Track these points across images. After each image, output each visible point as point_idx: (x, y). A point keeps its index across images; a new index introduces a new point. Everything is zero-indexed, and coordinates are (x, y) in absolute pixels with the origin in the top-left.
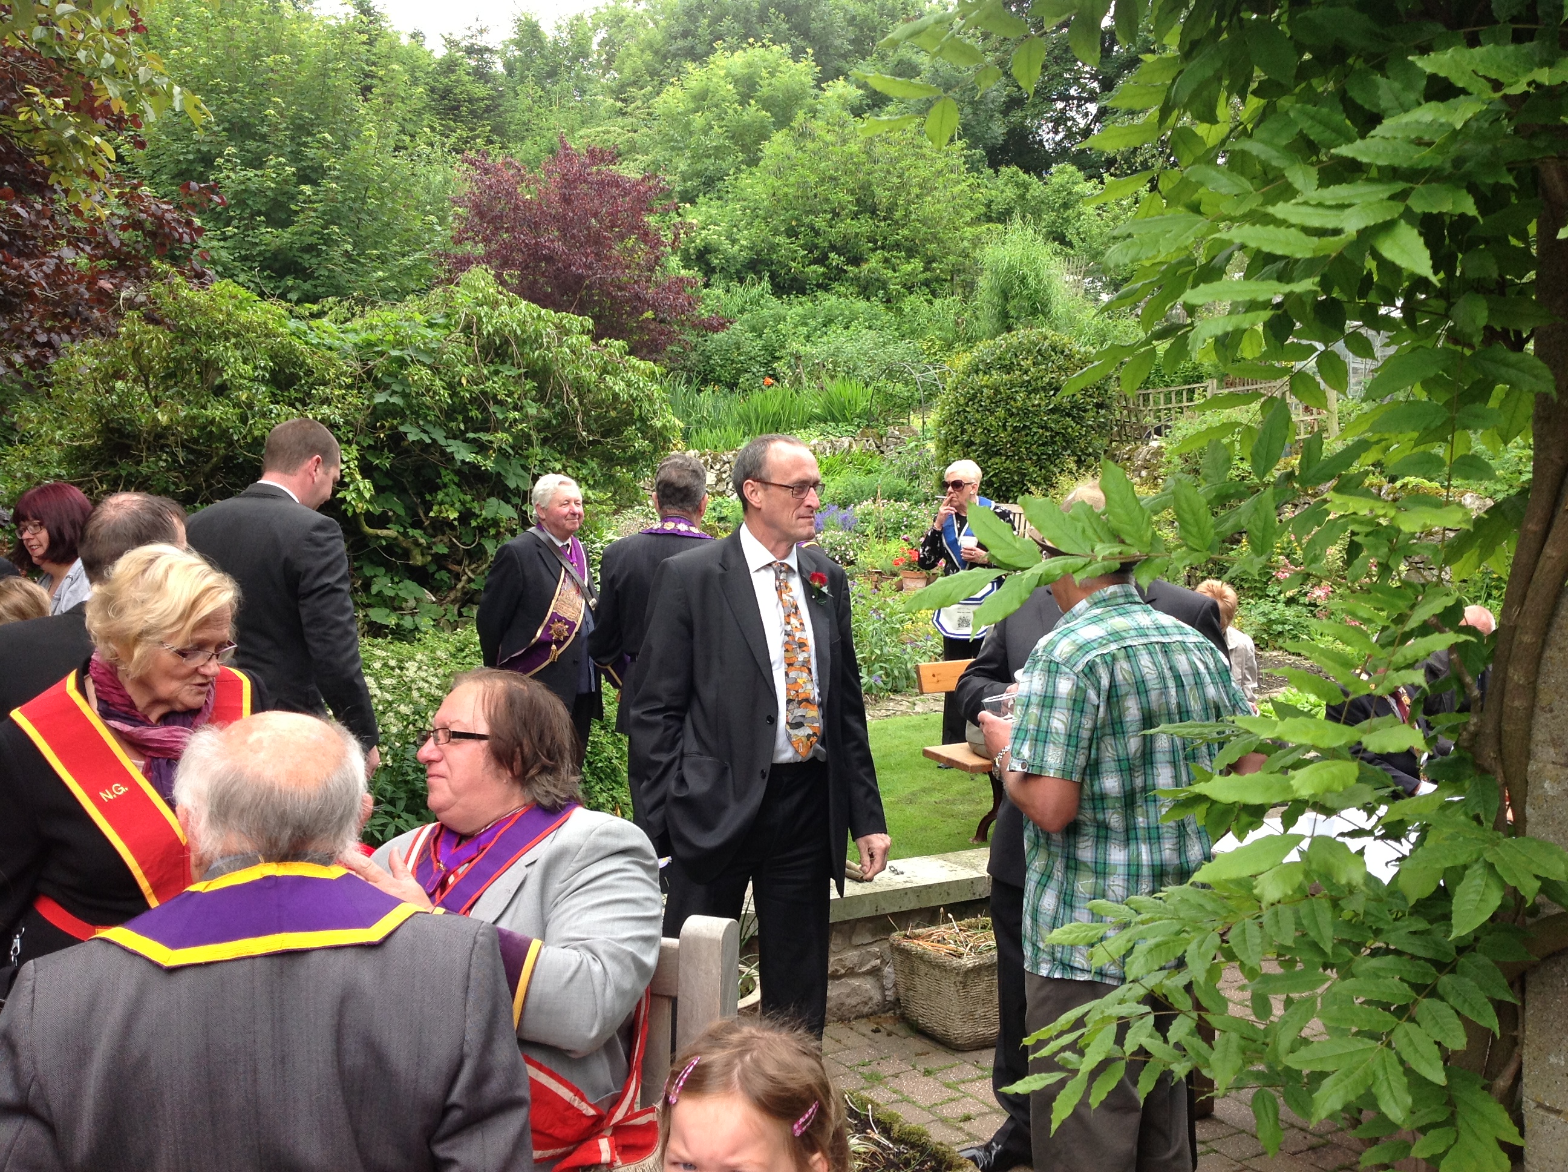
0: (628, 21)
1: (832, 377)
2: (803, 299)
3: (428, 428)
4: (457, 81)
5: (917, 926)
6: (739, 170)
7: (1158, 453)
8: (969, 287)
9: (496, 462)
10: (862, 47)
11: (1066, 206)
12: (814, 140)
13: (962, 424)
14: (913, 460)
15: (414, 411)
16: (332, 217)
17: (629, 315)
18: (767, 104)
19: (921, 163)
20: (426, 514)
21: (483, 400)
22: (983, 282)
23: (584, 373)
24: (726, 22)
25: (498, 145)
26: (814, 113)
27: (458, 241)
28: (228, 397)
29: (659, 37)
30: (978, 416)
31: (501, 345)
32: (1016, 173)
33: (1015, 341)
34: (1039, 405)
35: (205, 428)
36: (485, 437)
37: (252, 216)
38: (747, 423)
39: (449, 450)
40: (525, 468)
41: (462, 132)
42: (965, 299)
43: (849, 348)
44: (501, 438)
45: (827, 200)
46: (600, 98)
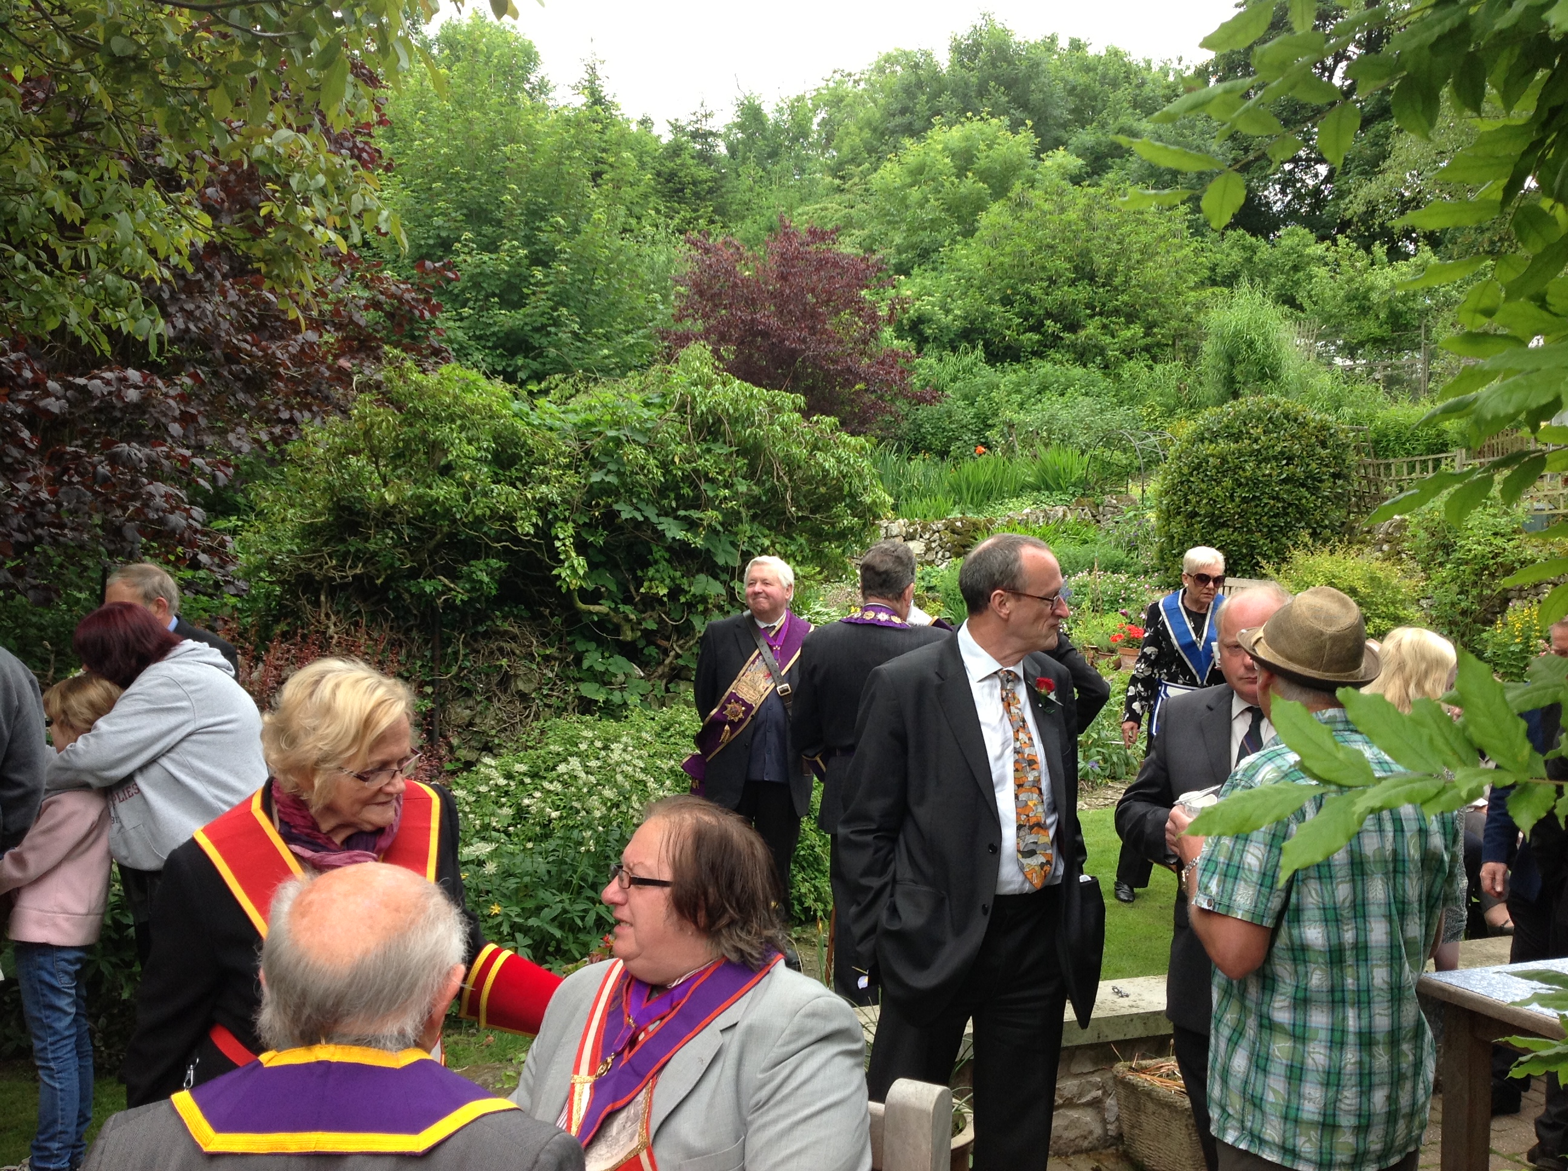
0: (848, 100)
1: (1046, 445)
2: (1017, 366)
3: (642, 505)
4: (682, 165)
5: (1144, 1057)
6: (954, 241)
7: (1402, 526)
8: (1193, 352)
9: (705, 539)
10: (1082, 115)
11: (1296, 268)
12: (1031, 209)
13: (1186, 495)
14: (1131, 530)
15: (628, 489)
16: (561, 300)
17: (843, 387)
18: (984, 176)
19: (1142, 229)
20: (637, 590)
21: (695, 478)
22: (1208, 347)
23: (795, 450)
24: (945, 97)
25: (720, 225)
26: (1032, 183)
27: (679, 319)
28: (453, 477)
29: (878, 115)
30: (1204, 486)
31: (714, 424)
32: (1242, 236)
33: (1244, 409)
34: (1270, 475)
35: (430, 505)
36: (695, 514)
37: (487, 298)
38: (957, 492)
39: (660, 528)
40: (734, 544)
41: (686, 213)
42: (1188, 364)
43: (1064, 415)
44: (711, 516)
45: (1044, 268)
46: (818, 175)
